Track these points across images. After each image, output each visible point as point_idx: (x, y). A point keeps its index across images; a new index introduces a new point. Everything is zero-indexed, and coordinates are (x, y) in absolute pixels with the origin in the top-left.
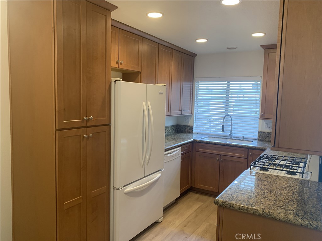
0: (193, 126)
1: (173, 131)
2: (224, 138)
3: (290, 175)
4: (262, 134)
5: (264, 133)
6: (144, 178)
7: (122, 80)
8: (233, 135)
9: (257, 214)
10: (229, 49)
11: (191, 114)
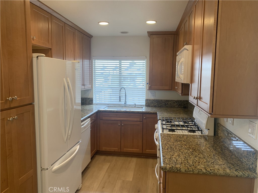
0: (93, 98)
2: (120, 107)
3: (192, 132)
4: (148, 101)
5: (149, 100)
6: (67, 153)
7: (45, 56)
8: (127, 103)
9: (201, 173)
10: (122, 33)
11: (91, 88)
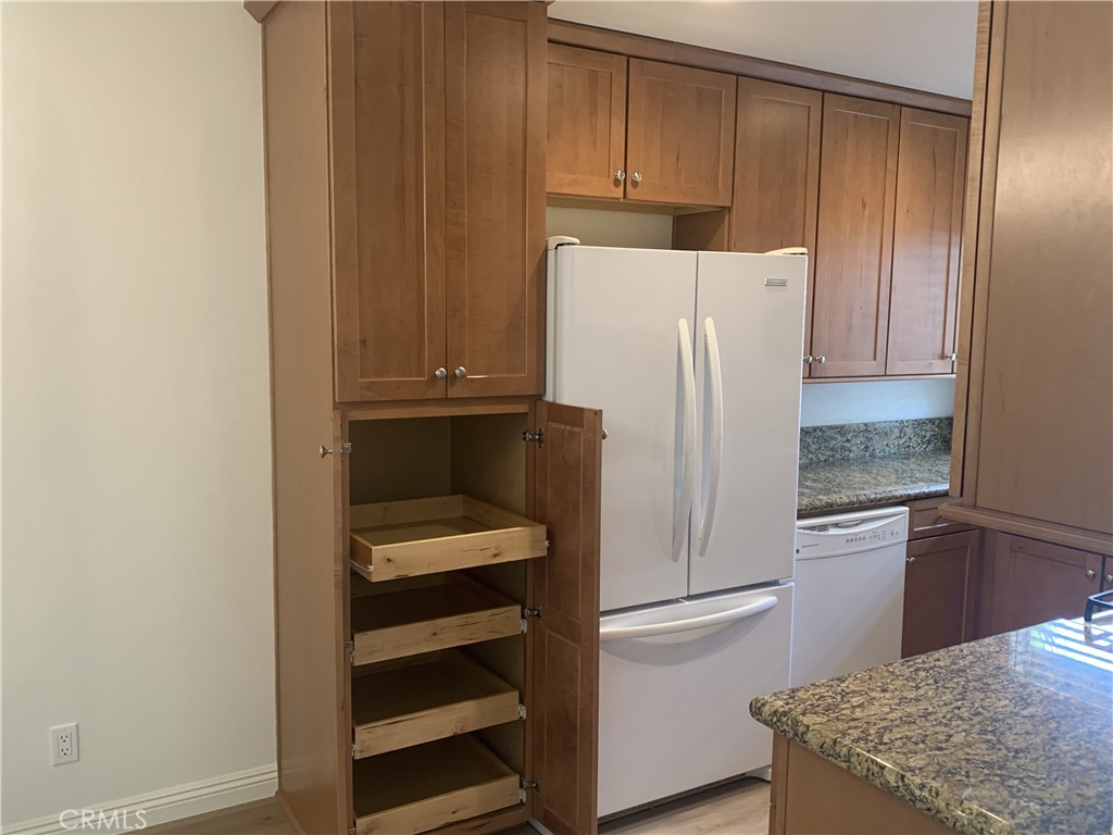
1: (929, 442)
6: (689, 603)
7: (577, 242)
